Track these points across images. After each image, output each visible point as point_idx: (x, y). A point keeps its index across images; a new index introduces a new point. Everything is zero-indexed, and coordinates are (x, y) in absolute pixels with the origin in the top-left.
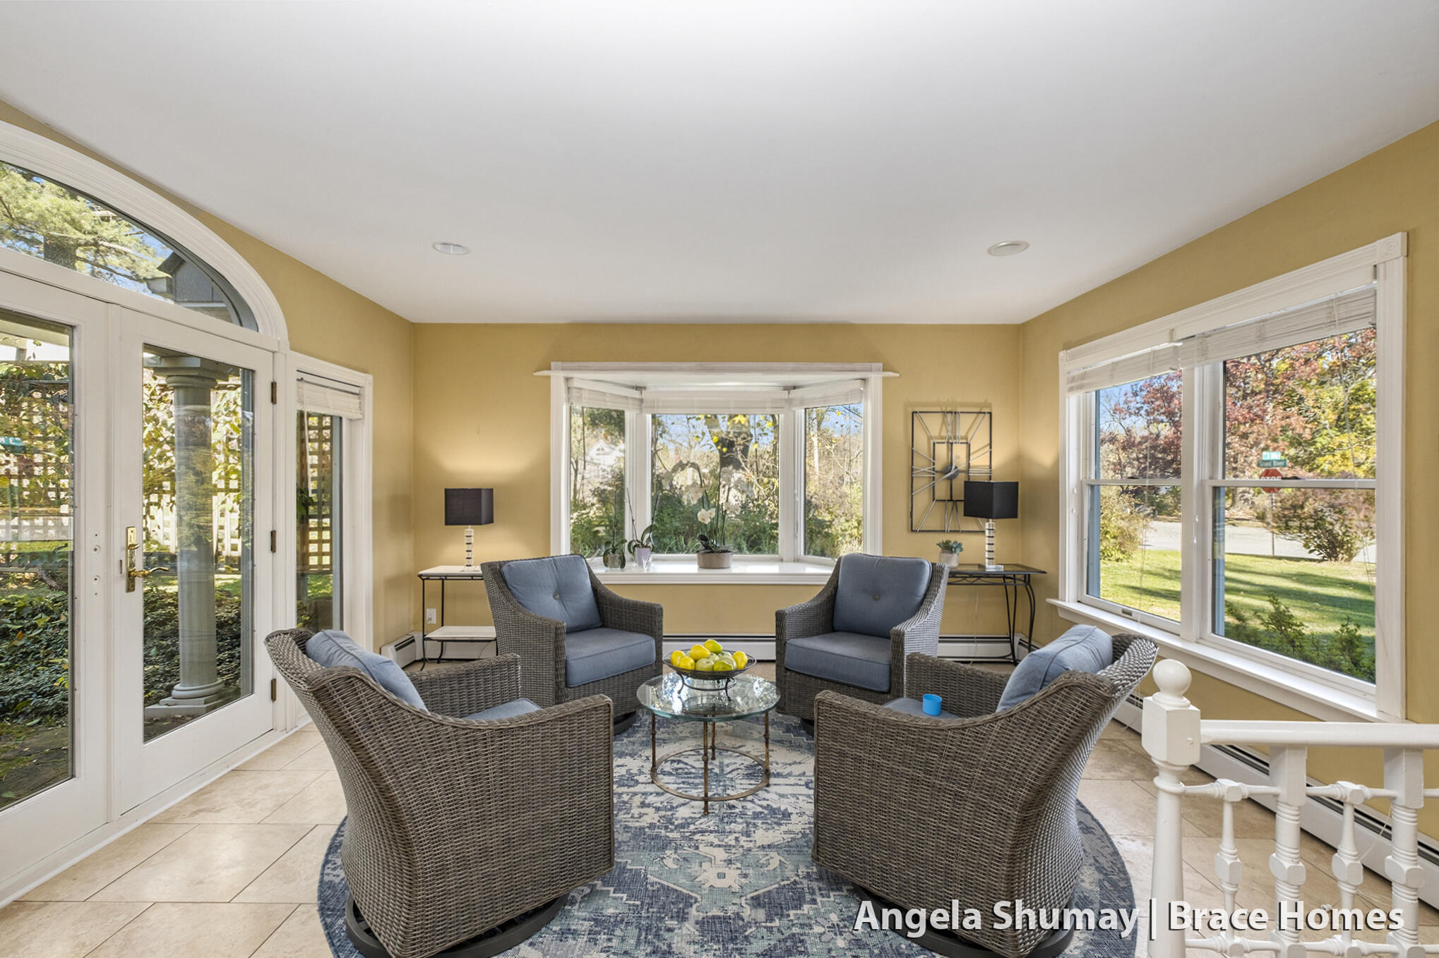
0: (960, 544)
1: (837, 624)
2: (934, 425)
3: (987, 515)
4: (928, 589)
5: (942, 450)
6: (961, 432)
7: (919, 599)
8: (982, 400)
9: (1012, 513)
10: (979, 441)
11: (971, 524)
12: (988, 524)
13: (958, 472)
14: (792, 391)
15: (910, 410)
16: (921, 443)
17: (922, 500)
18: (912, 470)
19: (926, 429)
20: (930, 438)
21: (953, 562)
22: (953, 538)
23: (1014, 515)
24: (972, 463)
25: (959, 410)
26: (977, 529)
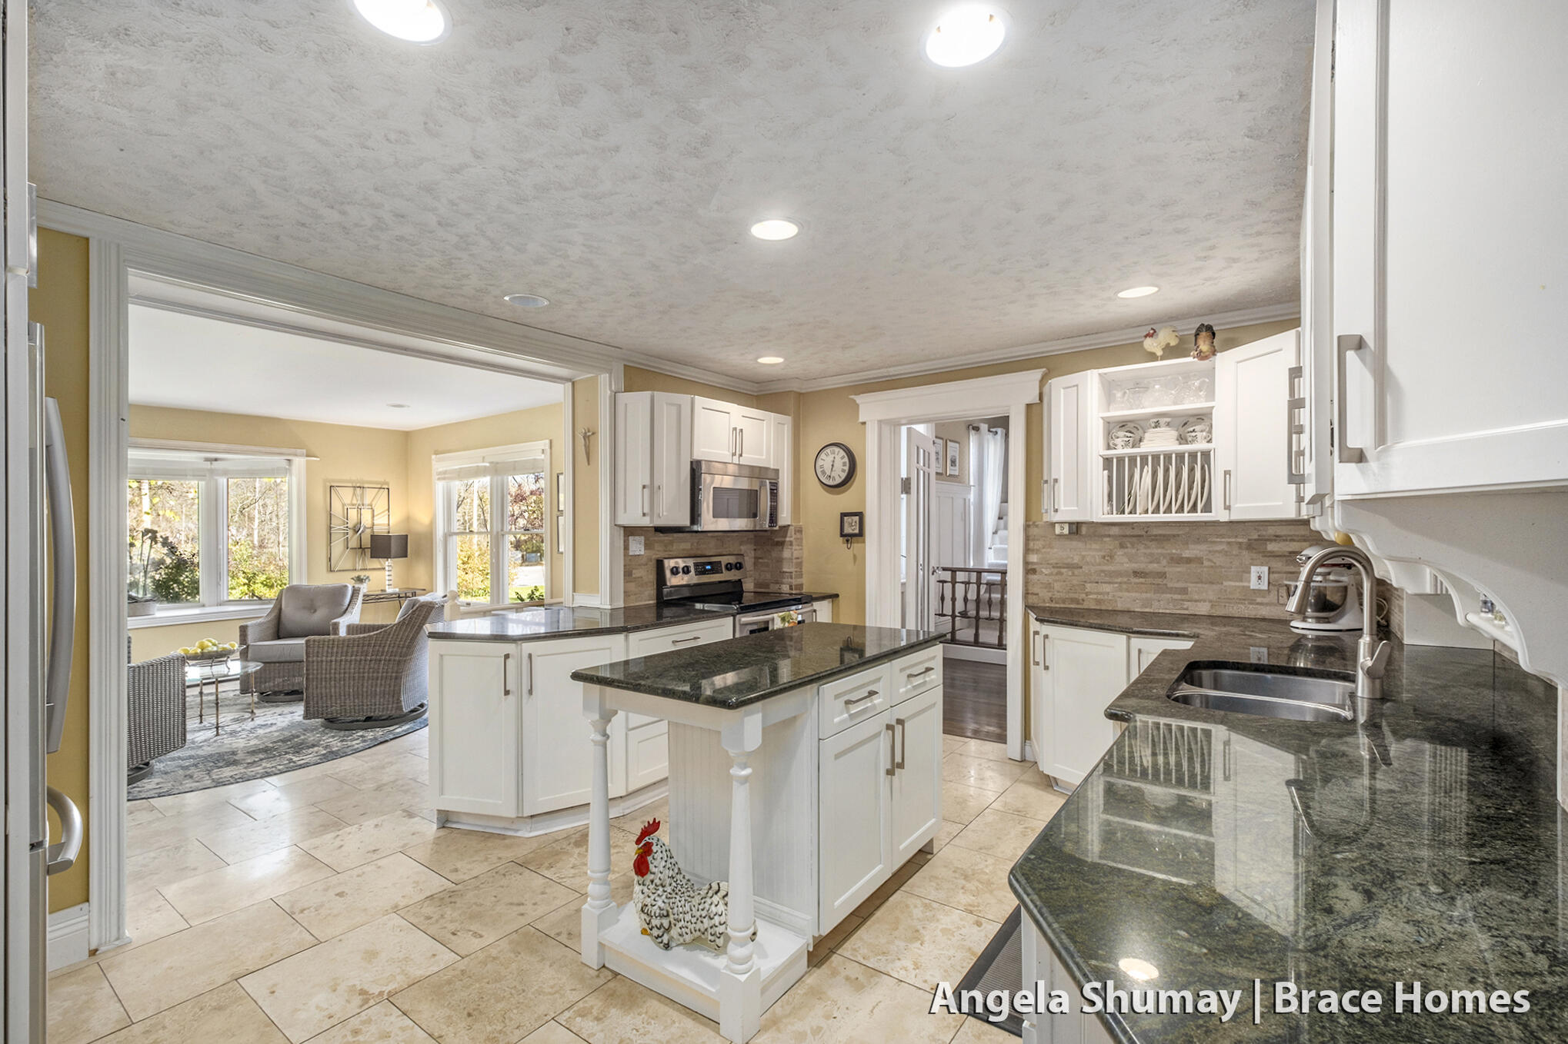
0: (368, 577)
1: (281, 635)
2: (346, 495)
3: (387, 556)
4: (350, 602)
5: (353, 514)
6: (367, 501)
7: (345, 607)
8: (381, 479)
9: (404, 554)
10: (380, 505)
11: (375, 563)
12: (387, 563)
13: (365, 527)
14: (214, 463)
15: (329, 485)
16: (337, 508)
17: (338, 547)
18: (331, 528)
19: (340, 499)
20: (344, 505)
21: (364, 588)
22: (362, 574)
23: (405, 555)
24: (375, 522)
25: (366, 486)
26: (379, 567)
